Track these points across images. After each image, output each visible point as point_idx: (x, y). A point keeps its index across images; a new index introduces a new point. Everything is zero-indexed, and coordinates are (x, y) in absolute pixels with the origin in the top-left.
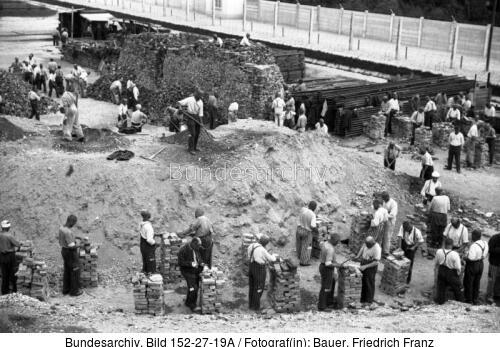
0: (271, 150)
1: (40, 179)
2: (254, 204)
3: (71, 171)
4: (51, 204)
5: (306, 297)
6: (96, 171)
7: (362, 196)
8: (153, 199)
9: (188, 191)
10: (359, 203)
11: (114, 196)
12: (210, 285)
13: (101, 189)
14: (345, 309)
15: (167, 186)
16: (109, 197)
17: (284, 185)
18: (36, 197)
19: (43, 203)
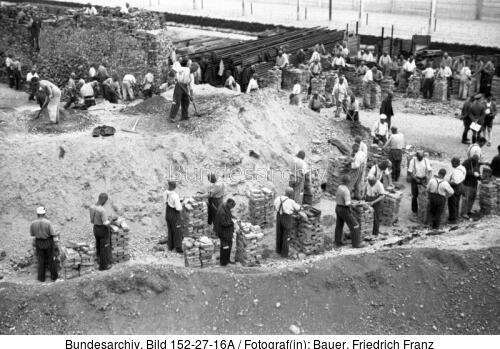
0: (242, 110)
1: (32, 164)
2: (244, 162)
3: (62, 153)
4: (52, 188)
5: (327, 241)
6: (89, 149)
7: (318, 144)
8: (151, 170)
9: (182, 158)
10: (319, 150)
11: (114, 172)
12: (252, 239)
13: (98, 166)
14: (364, 243)
15: (160, 157)
16: (108, 173)
17: (258, 141)
18: (33, 183)
19: (43, 188)
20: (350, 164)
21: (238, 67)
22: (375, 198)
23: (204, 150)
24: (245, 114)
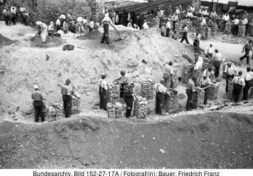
0: (139, 39)
1: (33, 63)
2: (139, 65)
3: (48, 58)
4: (42, 75)
5: (180, 107)
6: (61, 56)
7: (178, 57)
8: (92, 68)
9: (107, 62)
10: (178, 60)
11: (73, 68)
12: (142, 105)
13: (65, 65)
14: (199, 108)
15: (97, 61)
16: (70, 69)
17: (147, 55)
18: (33, 72)
19: (38, 75)
20: (193, 68)
21: (138, 16)
22: (205, 86)
23: (119, 59)
24: (140, 41)
